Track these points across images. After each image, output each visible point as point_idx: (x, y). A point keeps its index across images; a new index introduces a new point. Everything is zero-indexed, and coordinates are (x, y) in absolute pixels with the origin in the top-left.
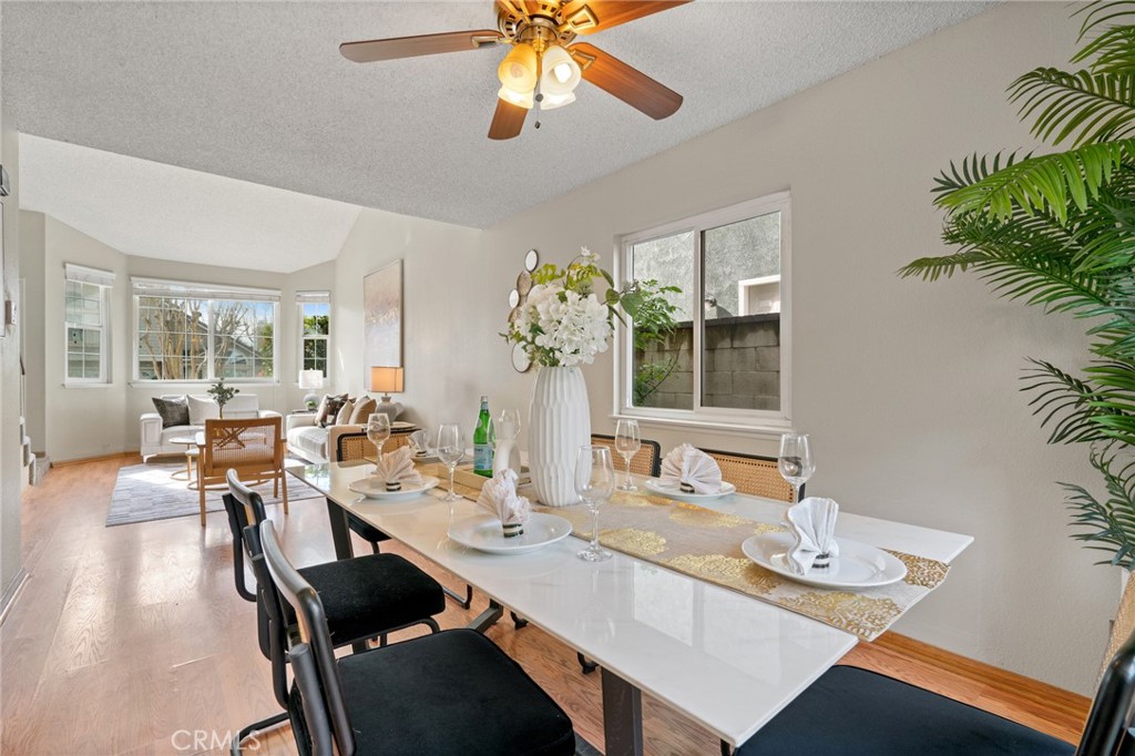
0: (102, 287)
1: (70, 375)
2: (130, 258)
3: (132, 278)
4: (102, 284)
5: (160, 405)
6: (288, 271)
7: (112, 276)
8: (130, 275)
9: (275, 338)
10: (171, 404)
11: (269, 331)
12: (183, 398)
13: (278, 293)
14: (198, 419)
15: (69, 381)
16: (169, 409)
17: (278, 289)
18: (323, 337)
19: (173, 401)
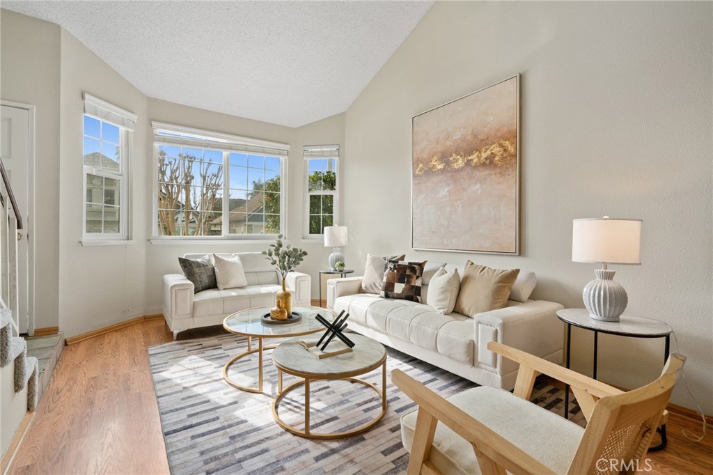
0: (122, 129)
1: (88, 231)
2: (151, 101)
3: (153, 123)
4: (124, 125)
5: (187, 266)
6: (295, 126)
7: (134, 117)
8: (151, 120)
9: (283, 194)
10: (199, 265)
11: (275, 186)
12: (207, 257)
13: (287, 147)
14: (227, 283)
15: (87, 237)
16: (197, 270)
17: (287, 144)
18: (328, 192)
19: (199, 260)
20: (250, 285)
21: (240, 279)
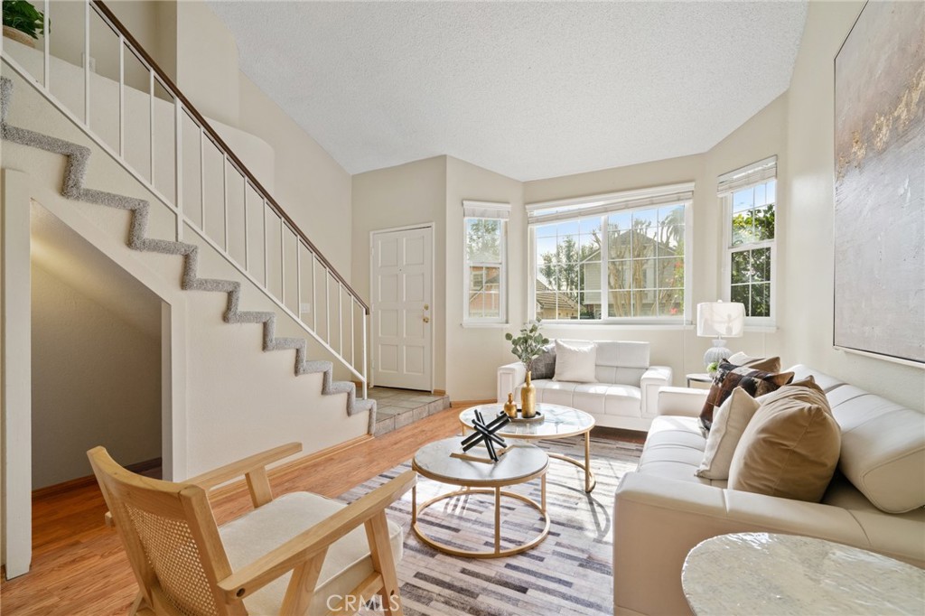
2: (525, 185)
3: (528, 206)
7: (510, 207)
8: (525, 204)
9: (687, 257)
13: (690, 186)
15: (469, 321)
17: (690, 181)
18: (766, 243)
20: (600, 381)
21: (587, 371)
